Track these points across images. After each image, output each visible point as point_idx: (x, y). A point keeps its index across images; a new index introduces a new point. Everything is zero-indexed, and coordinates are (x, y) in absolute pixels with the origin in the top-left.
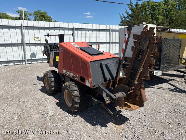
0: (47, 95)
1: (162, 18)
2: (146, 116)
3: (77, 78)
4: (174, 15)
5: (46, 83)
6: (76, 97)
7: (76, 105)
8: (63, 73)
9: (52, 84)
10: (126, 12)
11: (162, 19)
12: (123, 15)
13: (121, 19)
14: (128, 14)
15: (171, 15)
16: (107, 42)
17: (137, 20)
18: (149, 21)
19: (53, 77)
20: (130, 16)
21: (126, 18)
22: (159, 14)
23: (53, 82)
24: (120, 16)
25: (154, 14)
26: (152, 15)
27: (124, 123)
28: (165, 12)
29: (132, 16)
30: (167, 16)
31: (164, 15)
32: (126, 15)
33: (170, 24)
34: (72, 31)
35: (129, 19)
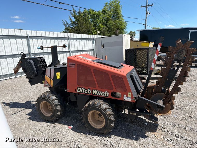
0: (48, 123)
1: (103, 26)
2: (165, 117)
3: (107, 94)
4: (112, 24)
5: (43, 109)
6: (111, 116)
7: (111, 125)
8: (78, 91)
9: (57, 108)
10: (69, 19)
11: (103, 28)
12: (66, 22)
13: (65, 25)
14: (72, 21)
15: (109, 24)
16: (67, 51)
17: (81, 28)
18: (93, 29)
19: (57, 99)
20: (74, 23)
21: (70, 25)
22: (100, 23)
23: (58, 105)
24: (64, 22)
25: (96, 22)
26: (94, 23)
27: (157, 129)
28: (104, 21)
29: (77, 24)
30: (106, 25)
31: (103, 24)
32: (69, 22)
33: (109, 32)
34: (26, 39)
35: (74, 26)
